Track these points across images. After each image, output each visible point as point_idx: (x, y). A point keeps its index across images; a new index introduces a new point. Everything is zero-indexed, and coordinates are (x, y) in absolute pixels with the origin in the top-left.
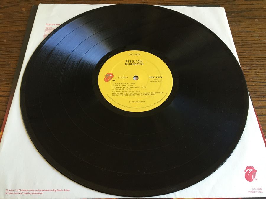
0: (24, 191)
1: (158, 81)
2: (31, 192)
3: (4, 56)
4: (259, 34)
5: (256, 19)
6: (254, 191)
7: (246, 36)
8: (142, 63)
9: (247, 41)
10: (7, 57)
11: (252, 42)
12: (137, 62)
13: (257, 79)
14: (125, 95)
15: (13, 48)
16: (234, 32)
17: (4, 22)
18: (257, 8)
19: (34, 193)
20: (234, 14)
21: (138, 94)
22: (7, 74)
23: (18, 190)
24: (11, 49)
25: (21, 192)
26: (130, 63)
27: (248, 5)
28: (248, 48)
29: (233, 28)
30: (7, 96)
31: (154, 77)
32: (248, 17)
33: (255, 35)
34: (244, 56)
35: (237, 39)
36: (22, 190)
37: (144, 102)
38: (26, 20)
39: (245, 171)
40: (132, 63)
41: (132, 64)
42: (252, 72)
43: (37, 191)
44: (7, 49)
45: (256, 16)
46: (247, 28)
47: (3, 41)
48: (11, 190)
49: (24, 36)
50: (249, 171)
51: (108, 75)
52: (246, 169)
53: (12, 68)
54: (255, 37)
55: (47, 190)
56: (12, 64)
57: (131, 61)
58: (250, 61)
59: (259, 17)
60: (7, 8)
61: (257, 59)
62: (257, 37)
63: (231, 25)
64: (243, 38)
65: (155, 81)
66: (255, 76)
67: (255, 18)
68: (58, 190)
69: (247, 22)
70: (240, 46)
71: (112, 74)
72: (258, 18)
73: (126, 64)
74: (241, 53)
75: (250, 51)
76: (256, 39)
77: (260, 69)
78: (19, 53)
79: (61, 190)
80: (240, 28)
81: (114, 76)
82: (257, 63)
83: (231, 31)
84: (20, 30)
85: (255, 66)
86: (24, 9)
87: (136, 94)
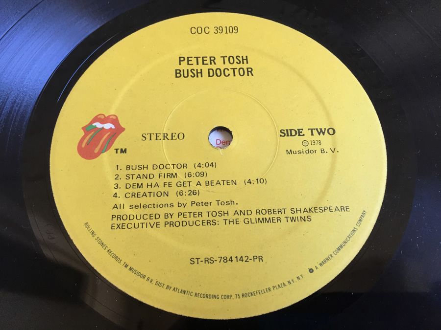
1: (319, 151)
8: (245, 66)
12: (228, 65)
14: (172, 224)
21: (231, 217)
26: (195, 67)
31: (299, 132)
37: (260, 258)
40: (205, 69)
41: (205, 73)
51: (98, 125)
57: (200, 60)
65: (309, 152)
71: (115, 121)
73: (178, 73)
81: (123, 130)
87: (220, 220)
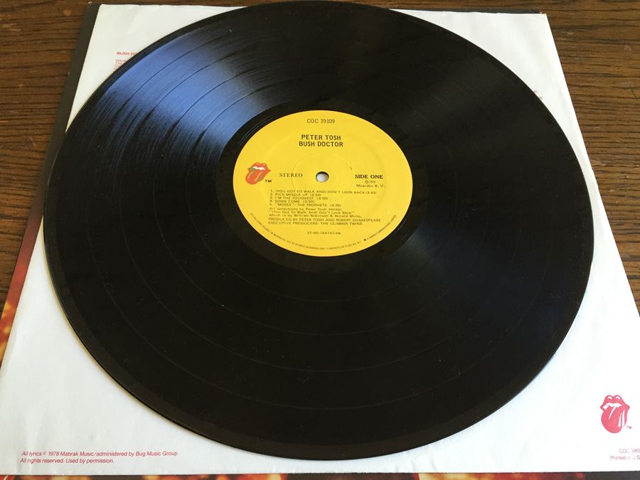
0: (67, 454)
2: (83, 458)
3: (18, 122)
4: (632, 80)
5: (626, 47)
6: (622, 455)
7: (600, 85)
9: (603, 98)
10: (24, 125)
11: (615, 100)
13: (626, 190)
15: (40, 103)
16: (571, 76)
17: (20, 41)
18: (629, 20)
19: (91, 461)
20: (572, 33)
22: (23, 166)
23: (51, 454)
24: (33, 106)
25: (60, 457)
27: (607, 11)
28: (606, 114)
29: (569, 65)
30: (22, 218)
32: (608, 41)
33: (623, 85)
34: (596, 135)
35: (580, 93)
36: (63, 454)
38: (71, 39)
39: (602, 407)
42: (614, 173)
43: (98, 454)
44: (25, 105)
45: (627, 38)
46: (604, 67)
47: (16, 87)
48: (36, 454)
49: (66, 75)
50: (610, 408)
52: (604, 404)
53: (36, 151)
54: (625, 88)
55: (123, 454)
56: (36, 142)
58: (609, 145)
59: (634, 40)
60: (28, 10)
61: (625, 140)
62: (628, 88)
63: (566, 60)
64: (594, 90)
66: (622, 181)
67: (624, 44)
68: (150, 454)
69: (603, 53)
70: (587, 111)
72: (632, 42)
74: (589, 125)
75: (610, 123)
76: (626, 93)
77: (633, 166)
78: (54, 116)
79: (156, 454)
80: (587, 66)
82: (627, 150)
83: (565, 73)
84: (57, 61)
85: (621, 157)
86: (67, 13)
